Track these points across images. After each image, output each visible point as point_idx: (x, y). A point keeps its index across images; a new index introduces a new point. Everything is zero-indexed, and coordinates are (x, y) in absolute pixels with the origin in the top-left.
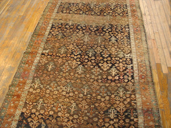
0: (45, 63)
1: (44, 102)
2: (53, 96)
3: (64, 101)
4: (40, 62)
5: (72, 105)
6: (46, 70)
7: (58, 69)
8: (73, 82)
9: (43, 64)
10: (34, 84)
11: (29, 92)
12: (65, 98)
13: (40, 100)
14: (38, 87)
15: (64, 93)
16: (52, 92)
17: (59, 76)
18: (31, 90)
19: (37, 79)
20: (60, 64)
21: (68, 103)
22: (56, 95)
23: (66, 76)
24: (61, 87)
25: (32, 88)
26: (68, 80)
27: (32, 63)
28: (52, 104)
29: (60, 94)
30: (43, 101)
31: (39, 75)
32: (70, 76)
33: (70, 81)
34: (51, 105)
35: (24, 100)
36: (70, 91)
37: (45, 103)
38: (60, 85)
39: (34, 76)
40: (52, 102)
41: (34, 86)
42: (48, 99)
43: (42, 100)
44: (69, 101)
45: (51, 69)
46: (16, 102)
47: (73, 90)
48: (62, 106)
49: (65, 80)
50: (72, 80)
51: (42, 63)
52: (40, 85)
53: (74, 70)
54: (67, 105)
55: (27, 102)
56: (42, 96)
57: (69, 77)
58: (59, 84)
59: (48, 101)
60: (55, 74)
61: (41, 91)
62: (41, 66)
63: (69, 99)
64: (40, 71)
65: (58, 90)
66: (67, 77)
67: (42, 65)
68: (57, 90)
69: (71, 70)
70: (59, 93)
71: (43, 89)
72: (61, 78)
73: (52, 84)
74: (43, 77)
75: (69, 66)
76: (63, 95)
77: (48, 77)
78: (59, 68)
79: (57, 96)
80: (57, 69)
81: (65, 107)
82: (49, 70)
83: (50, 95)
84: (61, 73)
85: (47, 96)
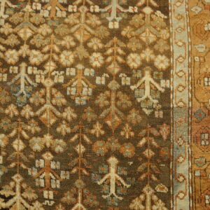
0: (142, 197)
1: (101, 19)
2: (73, 44)
3: (35, 28)
4: (164, 201)
5: (6, 17)
6: (127, 159)
7: (77, 165)
8: (12, 107)
9: (149, 192)
10: (160, 89)
11: (168, 54)
12: (31, 38)
13: (117, 26)
14: (139, 74)
15: (35, 56)
16: (81, 58)
17: (69, 130)
18: (162, 62)
19: (153, 113)
20: (76, 196)
21: (19, 23)
22: (63, 48)
23: (41, 135)
24: (48, 83)
25: (162, 70)
26: (31, 118)
27: (195, 191)
28: (73, 12)
29: (49, 52)
30: (105, 24)
31: (151, 135)
32: (24, 134)
33: (20, 109)
34: (75, 10)
35: (173, 20)
36: (16, 68)
37: (98, 14)
38: (54, 91)
39: (168, 124)
40: (71, 19)
41: (158, 82)
42: (89, 29)
43: (111, 26)
44: (15, 30)
45: (109, 165)
46: (199, 9)
47: (7, 72)
48: (37, 12)
49: (38, 113)
50: (15, 119)
51: (155, 198)
52: (132, 83)
53: (13, 165)
54: (23, 16)
55: (163, 16)
56: (115, 39)
57: (26, 131)
58: (59, 95)
59: (88, 22)
60: (84, 143)
61: (124, 57)
62: (154, 178)
63: (19, 38)
64: (149, 153)
65: (60, 67)
66: (33, 127)
67: (153, 186)
68: (64, 69)
69: (23, 166)
70: (56, 57)
71: (116, 70)
72: (57, 124)
73: (87, 91)
74: (131, 124)
75: (34, 187)
76: (40, 49)
77: (109, 123)
78: (74, 171)
79: (59, 43)
80: (83, 165)
81: (28, 7)
82: (113, 161)
83: (85, 45)
84: (62, 150)
85: (95, 43)
